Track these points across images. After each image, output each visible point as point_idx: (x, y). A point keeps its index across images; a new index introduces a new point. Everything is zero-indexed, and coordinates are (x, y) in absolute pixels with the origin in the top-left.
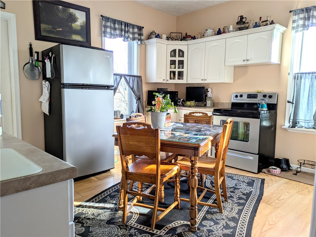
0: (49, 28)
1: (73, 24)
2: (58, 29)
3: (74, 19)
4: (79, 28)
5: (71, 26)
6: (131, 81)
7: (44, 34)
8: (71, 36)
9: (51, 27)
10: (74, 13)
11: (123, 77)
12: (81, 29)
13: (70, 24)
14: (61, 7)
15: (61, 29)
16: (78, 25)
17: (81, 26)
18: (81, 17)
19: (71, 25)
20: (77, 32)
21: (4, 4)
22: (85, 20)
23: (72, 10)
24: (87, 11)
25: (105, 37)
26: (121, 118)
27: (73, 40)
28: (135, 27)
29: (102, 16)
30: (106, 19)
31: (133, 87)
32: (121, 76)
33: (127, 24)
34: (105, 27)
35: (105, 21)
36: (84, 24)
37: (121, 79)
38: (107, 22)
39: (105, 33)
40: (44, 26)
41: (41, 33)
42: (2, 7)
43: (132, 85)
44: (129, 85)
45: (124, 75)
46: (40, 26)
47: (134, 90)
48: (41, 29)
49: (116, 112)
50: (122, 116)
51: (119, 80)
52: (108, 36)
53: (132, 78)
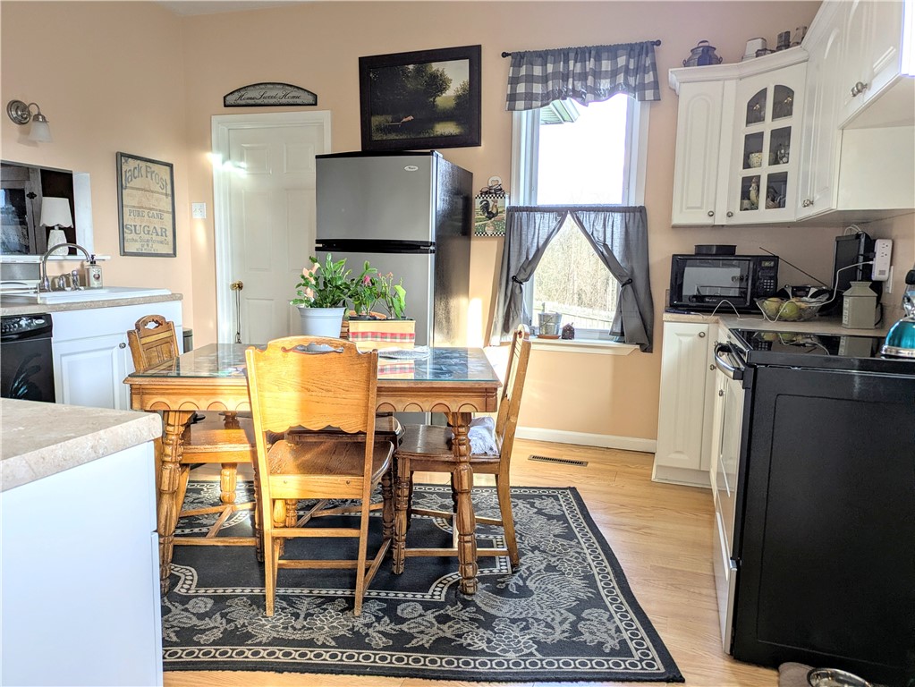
0: (387, 122)
1: (438, 99)
2: (404, 120)
3: (441, 85)
4: (452, 103)
5: (434, 105)
6: (599, 227)
7: (377, 137)
8: (432, 128)
9: (390, 118)
10: (441, 70)
11: (569, 216)
12: (457, 104)
13: (432, 99)
14: (411, 67)
15: (411, 118)
16: (451, 97)
17: (458, 97)
18: (456, 75)
19: (434, 101)
20: (447, 116)
21: (315, 96)
22: (466, 78)
23: (436, 66)
24: (472, 55)
25: (511, 109)
26: (564, 337)
27: (437, 137)
28: (620, 52)
29: (505, 55)
30: (518, 58)
31: (605, 245)
32: (561, 212)
33: (589, 50)
34: (514, 81)
35: (513, 65)
36: (464, 90)
37: (561, 223)
38: (520, 66)
39: (512, 98)
40: (376, 120)
41: (371, 136)
42: (311, 101)
43: (602, 239)
44: (589, 237)
45: (575, 210)
46: (370, 121)
47: (610, 252)
48: (373, 128)
49: (544, 318)
50: (569, 333)
51: (554, 224)
52: (520, 104)
53: (601, 216)
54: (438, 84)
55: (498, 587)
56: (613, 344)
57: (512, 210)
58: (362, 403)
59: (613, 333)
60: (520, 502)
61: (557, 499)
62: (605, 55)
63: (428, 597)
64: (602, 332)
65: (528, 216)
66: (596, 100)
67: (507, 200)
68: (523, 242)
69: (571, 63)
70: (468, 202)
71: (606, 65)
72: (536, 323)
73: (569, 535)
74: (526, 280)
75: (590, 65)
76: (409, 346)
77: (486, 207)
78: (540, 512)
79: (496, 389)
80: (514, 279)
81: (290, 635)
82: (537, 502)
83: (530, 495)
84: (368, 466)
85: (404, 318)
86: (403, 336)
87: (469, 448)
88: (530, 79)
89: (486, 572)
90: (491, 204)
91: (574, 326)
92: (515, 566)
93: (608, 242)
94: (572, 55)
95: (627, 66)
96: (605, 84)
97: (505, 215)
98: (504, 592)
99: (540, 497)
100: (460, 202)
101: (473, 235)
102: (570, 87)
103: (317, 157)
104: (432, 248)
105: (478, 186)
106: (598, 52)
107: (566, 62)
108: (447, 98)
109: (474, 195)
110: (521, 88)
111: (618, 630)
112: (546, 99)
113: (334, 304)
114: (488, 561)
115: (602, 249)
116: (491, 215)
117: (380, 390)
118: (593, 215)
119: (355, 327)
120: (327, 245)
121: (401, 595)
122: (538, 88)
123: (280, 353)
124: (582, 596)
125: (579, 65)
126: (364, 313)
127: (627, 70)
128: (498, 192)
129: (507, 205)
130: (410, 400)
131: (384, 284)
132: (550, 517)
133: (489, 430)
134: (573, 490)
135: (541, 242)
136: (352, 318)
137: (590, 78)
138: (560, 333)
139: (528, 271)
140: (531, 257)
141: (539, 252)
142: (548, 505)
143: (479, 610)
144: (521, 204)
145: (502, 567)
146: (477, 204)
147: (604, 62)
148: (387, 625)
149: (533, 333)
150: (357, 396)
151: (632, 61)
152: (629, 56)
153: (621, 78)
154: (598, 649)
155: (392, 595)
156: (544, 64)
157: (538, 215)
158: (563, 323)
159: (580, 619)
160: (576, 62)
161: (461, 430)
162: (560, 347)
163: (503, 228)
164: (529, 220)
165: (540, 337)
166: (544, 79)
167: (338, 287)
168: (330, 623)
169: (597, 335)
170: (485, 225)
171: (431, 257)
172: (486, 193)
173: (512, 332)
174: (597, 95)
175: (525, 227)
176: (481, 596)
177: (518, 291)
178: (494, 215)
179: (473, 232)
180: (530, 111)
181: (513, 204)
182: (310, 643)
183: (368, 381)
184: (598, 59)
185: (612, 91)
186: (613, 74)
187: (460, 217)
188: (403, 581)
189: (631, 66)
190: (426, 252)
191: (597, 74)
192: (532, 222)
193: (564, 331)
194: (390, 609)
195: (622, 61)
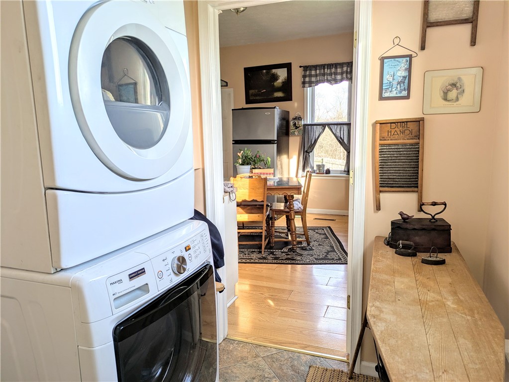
1: (275, 83)
2: (262, 91)
4: (281, 85)
5: (273, 85)
6: (338, 131)
7: (251, 98)
8: (273, 94)
9: (257, 91)
10: (276, 72)
11: (327, 127)
12: (283, 85)
13: (273, 83)
14: (264, 71)
15: (265, 91)
17: (283, 83)
18: (282, 74)
20: (278, 90)
21: (227, 83)
22: (286, 75)
23: (274, 71)
24: (288, 66)
25: (304, 87)
26: (326, 173)
27: (275, 98)
28: (344, 65)
29: (300, 67)
30: (306, 68)
31: (341, 138)
32: (324, 126)
33: (333, 65)
34: (304, 76)
35: (304, 71)
36: (285, 80)
37: (324, 130)
38: (307, 71)
39: (304, 83)
40: (251, 92)
41: (249, 98)
42: (225, 85)
43: (339, 135)
44: (335, 135)
45: (329, 125)
46: (249, 92)
47: (343, 140)
48: (250, 95)
49: (319, 166)
50: (328, 172)
51: (321, 130)
52: (307, 85)
53: (339, 126)
54: (275, 78)
55: (303, 249)
56: (345, 175)
57: (305, 125)
58: (263, 192)
59: (345, 171)
60: (310, 231)
61: (323, 229)
62: (338, 66)
63: (282, 251)
64: (341, 171)
65: (311, 127)
66: (336, 83)
67: (303, 121)
68: (310, 138)
69: (326, 70)
70: (288, 122)
71: (339, 70)
72: (315, 168)
73: (327, 238)
74: (311, 152)
75: (333, 70)
76: (272, 177)
77: (295, 125)
78: (317, 233)
79: (301, 188)
80: (306, 152)
81: (245, 257)
82: (316, 231)
83: (314, 229)
84: (265, 211)
85: (270, 168)
86: (270, 174)
87: (294, 206)
88: (310, 76)
89: (300, 246)
90: (297, 123)
91: (330, 169)
92: (309, 245)
93: (342, 137)
94: (326, 67)
95: (347, 71)
96: (339, 77)
97: (302, 127)
98: (306, 250)
99: (317, 229)
100: (285, 122)
101: (290, 135)
102: (326, 78)
103: (232, 110)
104: (276, 142)
105: (291, 116)
106: (336, 65)
107: (324, 69)
108: (279, 82)
109: (290, 120)
110: (307, 79)
111: (339, 256)
112: (317, 83)
113: (248, 164)
114: (300, 243)
115: (340, 139)
116: (297, 128)
117: (268, 189)
118: (336, 126)
119: (254, 171)
120: (236, 142)
121: (274, 250)
122: (313, 79)
123: (240, 179)
124: (329, 250)
125: (329, 70)
126: (256, 167)
127: (347, 72)
128: (299, 118)
129: (303, 123)
130: (276, 192)
131: (263, 156)
132: (320, 234)
133: (299, 202)
134: (329, 227)
135: (316, 137)
136: (253, 168)
137: (333, 75)
138: (325, 172)
139: (312, 148)
140: (312, 143)
141: (316, 141)
142: (320, 231)
143: (298, 253)
144: (308, 123)
145: (304, 244)
146: (291, 123)
147: (338, 69)
148: (271, 255)
149: (314, 172)
150: (261, 190)
151: (349, 68)
152: (348, 67)
153: (345, 75)
154: (333, 259)
155: (271, 250)
156: (316, 70)
157: (315, 127)
158: (325, 169)
159: (328, 254)
160: (328, 69)
161: (291, 201)
162: (324, 177)
163: (301, 132)
164: (311, 129)
165: (317, 173)
166: (316, 75)
167: (249, 159)
168: (255, 256)
169: (339, 172)
170: (295, 131)
171: (275, 145)
172: (295, 119)
173: (306, 171)
174: (336, 81)
175: (310, 132)
176: (298, 250)
177: (308, 156)
178: (298, 128)
179: (290, 134)
180: (311, 88)
181: (305, 123)
182: (252, 259)
183: (265, 186)
184: (336, 68)
185: (342, 80)
186: (342, 73)
187: (285, 128)
188: (274, 247)
189: (349, 71)
190: (274, 143)
191: (336, 74)
192: (313, 130)
193: (326, 171)
194: (272, 253)
195: (345, 69)
